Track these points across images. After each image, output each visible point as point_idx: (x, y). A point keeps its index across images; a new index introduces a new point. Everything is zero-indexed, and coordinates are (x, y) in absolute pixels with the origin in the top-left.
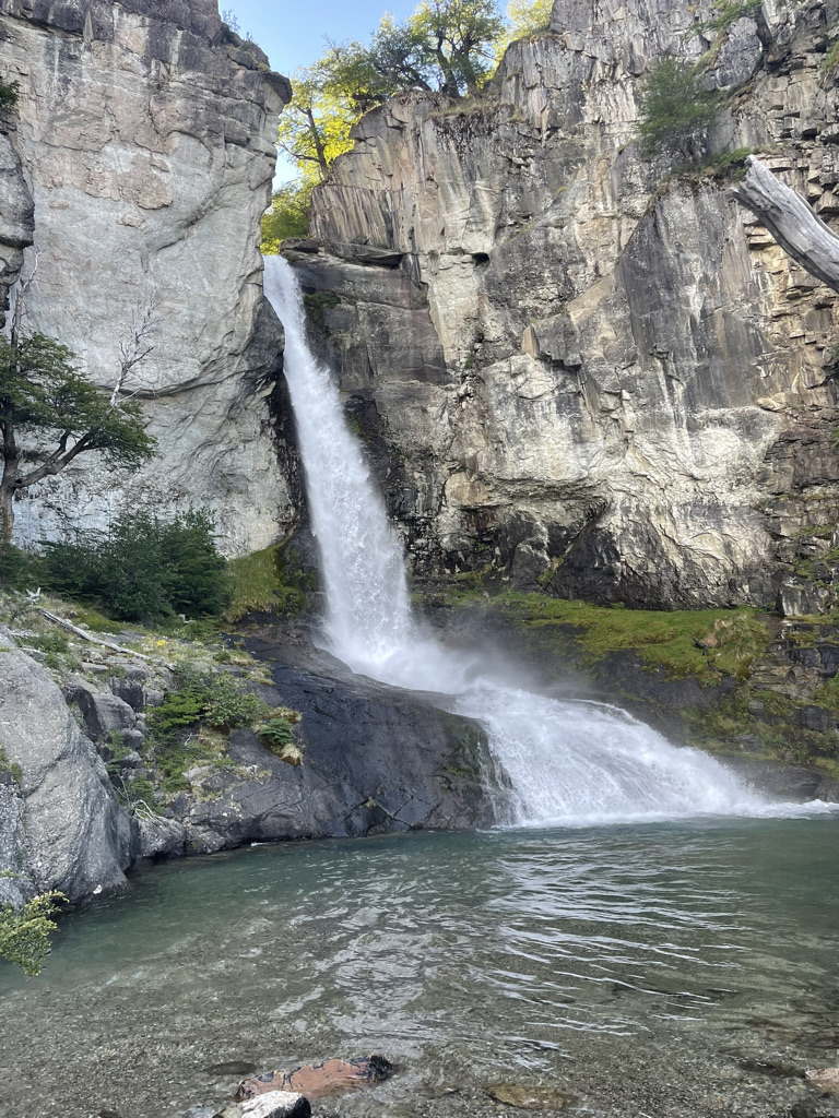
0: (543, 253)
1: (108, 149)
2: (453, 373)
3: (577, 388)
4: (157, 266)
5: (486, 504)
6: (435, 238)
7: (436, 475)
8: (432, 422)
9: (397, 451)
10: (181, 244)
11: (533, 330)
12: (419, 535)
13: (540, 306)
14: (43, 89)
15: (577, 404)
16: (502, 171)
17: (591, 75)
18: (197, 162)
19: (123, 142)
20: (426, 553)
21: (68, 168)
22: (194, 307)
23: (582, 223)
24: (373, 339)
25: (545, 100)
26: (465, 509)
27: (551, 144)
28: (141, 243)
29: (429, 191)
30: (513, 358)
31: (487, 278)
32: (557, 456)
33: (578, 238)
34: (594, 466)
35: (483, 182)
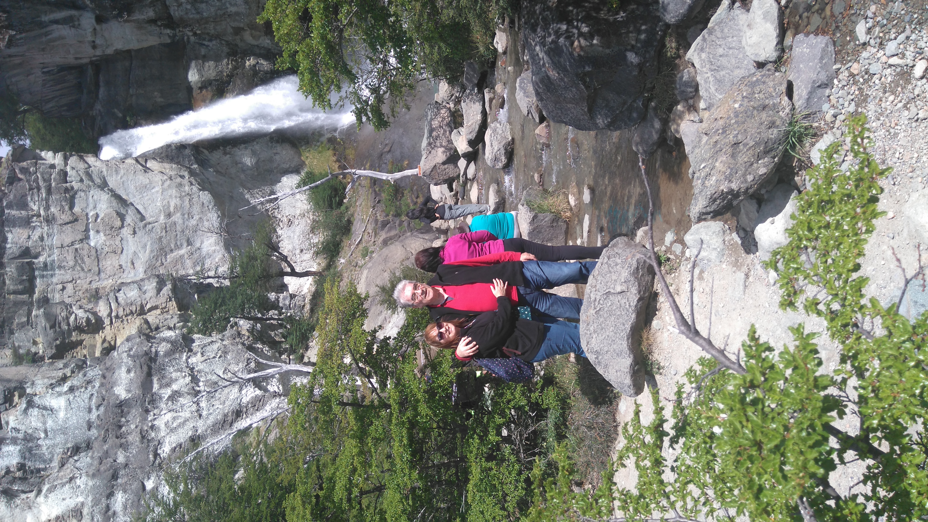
2: (177, 38)
4: (152, 216)
10: (135, 204)
14: (68, 277)
18: (85, 198)
19: (87, 237)
21: (109, 263)
28: (142, 224)
29: (51, 50)
31: (114, 17)
35: (43, 16)
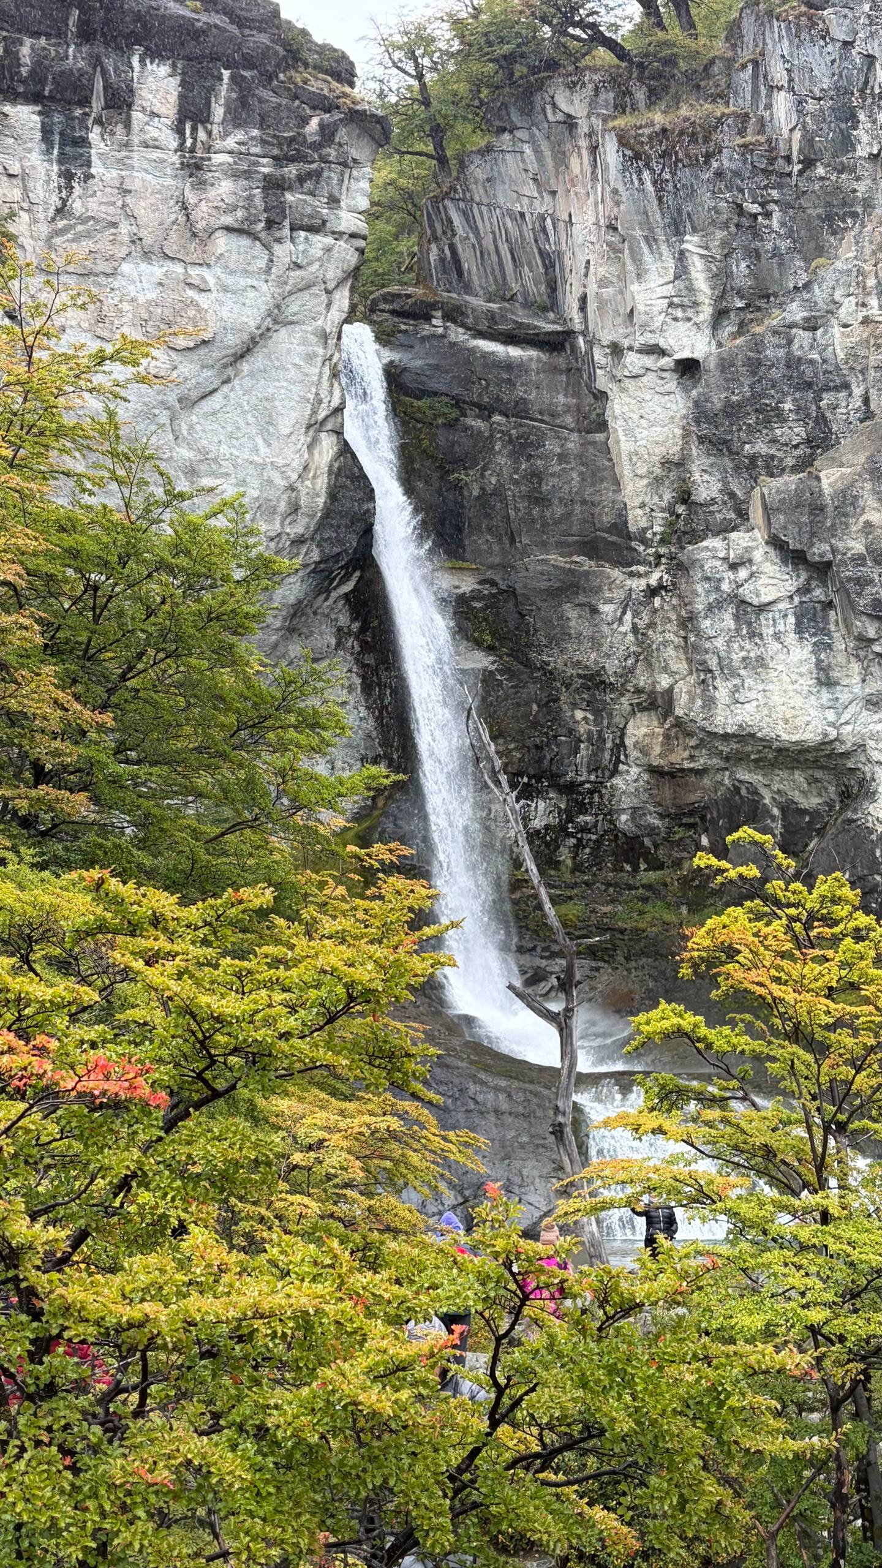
0: (783, 370)
1: (126, 268)
2: (641, 548)
3: (827, 595)
4: (191, 427)
5: (687, 765)
6: (620, 320)
7: (610, 715)
8: (605, 629)
9: (550, 675)
10: (226, 389)
11: (763, 496)
12: (583, 809)
13: (779, 454)
14: (39, 193)
15: (825, 618)
16: (725, 226)
17: (866, 82)
18: (250, 268)
19: (147, 255)
20: (594, 837)
22: (243, 482)
23: (846, 326)
24: (516, 483)
25: (794, 116)
26: (654, 771)
27: (803, 186)
28: (172, 399)
29: (609, 244)
30: (733, 536)
31: (696, 404)
32: (792, 703)
33: (838, 351)
34: (847, 723)
35: (696, 239)
